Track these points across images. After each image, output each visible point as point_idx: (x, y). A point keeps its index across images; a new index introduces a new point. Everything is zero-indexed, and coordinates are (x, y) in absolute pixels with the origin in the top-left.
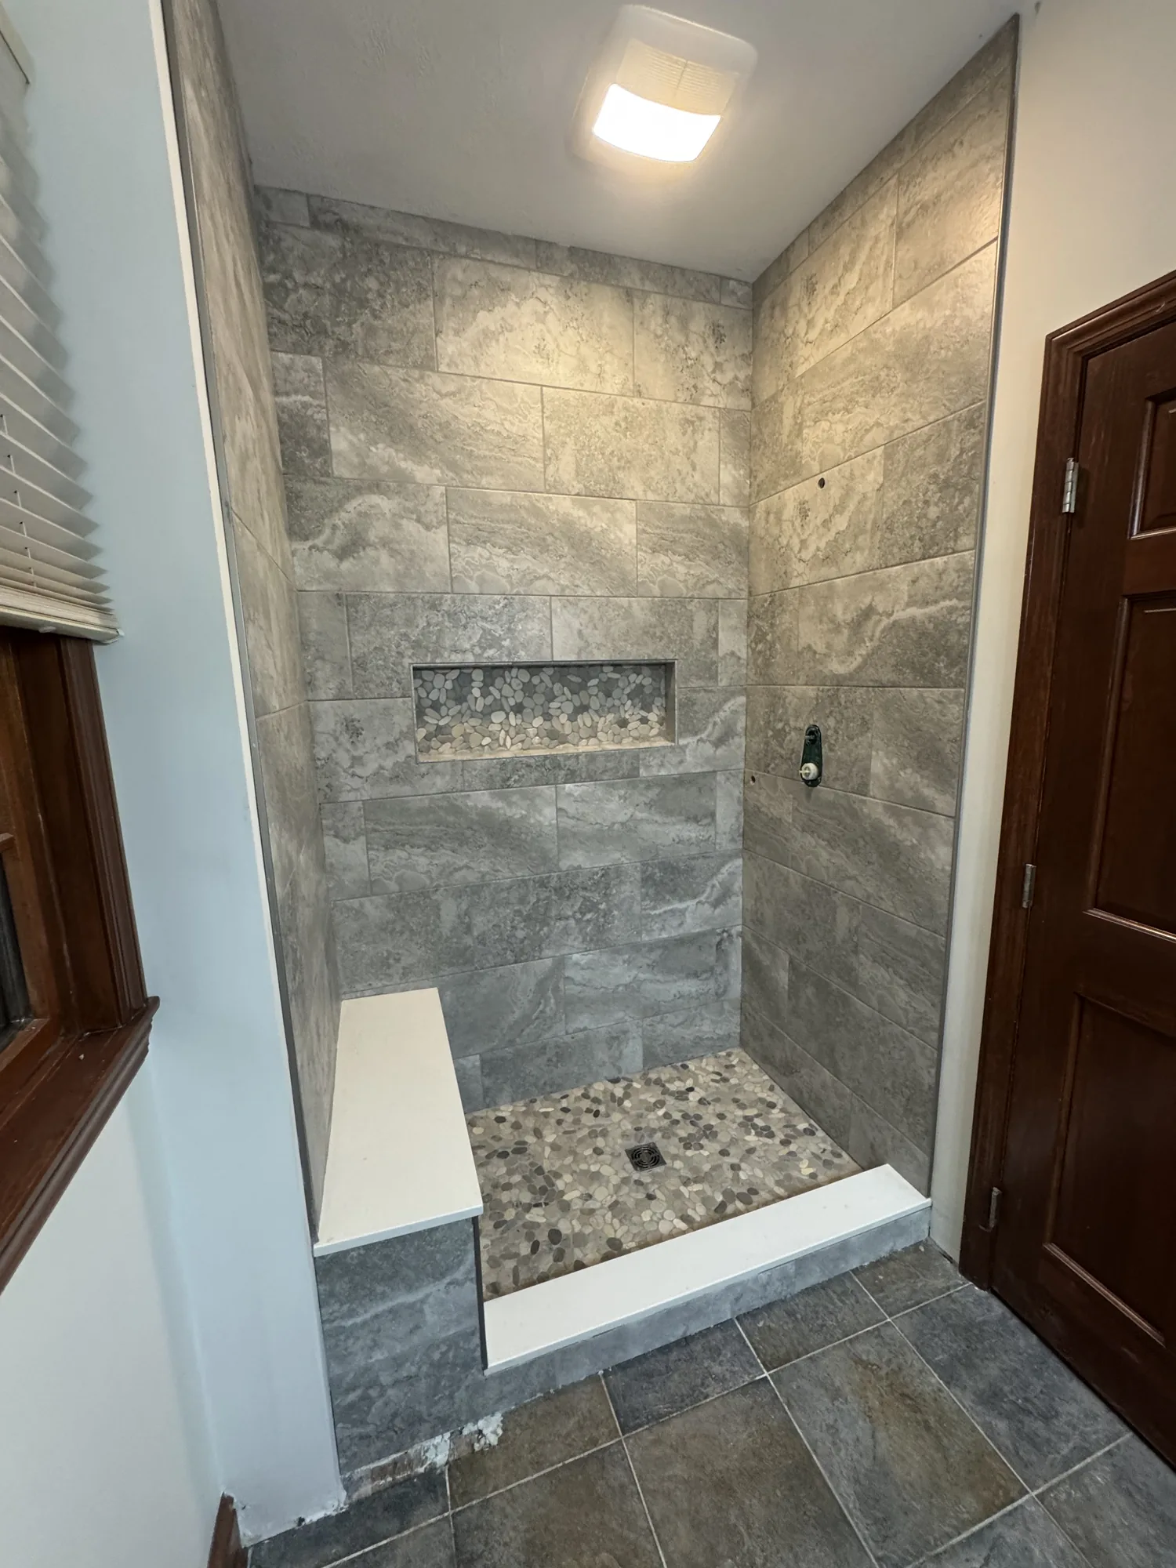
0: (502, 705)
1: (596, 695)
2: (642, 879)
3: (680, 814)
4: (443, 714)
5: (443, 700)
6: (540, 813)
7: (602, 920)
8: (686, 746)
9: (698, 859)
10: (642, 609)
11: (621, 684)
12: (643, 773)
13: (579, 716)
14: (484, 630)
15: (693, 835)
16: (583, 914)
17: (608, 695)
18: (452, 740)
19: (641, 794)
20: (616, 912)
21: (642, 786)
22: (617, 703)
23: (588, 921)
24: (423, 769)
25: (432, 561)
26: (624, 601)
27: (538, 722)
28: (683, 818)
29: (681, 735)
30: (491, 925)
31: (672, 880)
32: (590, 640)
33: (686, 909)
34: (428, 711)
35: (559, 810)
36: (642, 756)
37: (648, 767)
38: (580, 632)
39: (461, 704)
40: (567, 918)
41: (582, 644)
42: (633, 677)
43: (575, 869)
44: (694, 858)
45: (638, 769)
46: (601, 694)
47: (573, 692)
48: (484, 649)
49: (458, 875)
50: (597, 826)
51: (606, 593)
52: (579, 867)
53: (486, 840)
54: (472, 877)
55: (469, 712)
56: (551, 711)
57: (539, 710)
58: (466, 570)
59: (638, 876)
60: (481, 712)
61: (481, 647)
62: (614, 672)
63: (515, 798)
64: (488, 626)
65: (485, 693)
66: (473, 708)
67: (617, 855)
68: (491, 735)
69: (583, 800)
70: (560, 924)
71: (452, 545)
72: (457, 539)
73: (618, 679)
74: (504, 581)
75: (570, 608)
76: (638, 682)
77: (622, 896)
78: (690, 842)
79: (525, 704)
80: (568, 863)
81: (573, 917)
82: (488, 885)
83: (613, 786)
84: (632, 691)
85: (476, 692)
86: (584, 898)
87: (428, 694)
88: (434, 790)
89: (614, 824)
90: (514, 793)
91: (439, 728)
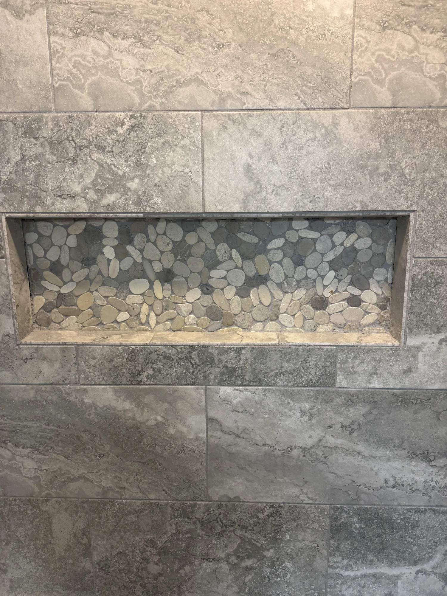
0: (143, 271)
1: (280, 262)
2: (332, 528)
3: (400, 446)
4: (66, 280)
5: (64, 261)
6: (183, 421)
7: (268, 571)
8: (419, 348)
9: (424, 512)
10: (356, 129)
11: (319, 247)
12: (341, 381)
13: (253, 291)
14: (101, 166)
15: (420, 479)
16: (241, 559)
17: (299, 262)
18: (77, 313)
19: (337, 412)
20: (289, 565)
21: (339, 400)
22: (312, 274)
23: (248, 569)
24: (26, 353)
25: (26, 64)
26: (326, 116)
27: (194, 295)
28: (405, 453)
29: (411, 331)
30: (115, 552)
31: (379, 536)
32: (264, 180)
33: (398, 577)
34: (48, 274)
35: (210, 420)
36: (341, 356)
37: (350, 374)
38: (248, 169)
39: (88, 266)
40: (218, 560)
41: (251, 186)
42: (340, 237)
43: (230, 500)
44: (417, 511)
45: (333, 375)
46: (287, 261)
47: (244, 257)
48: (101, 193)
49: (73, 486)
50: (265, 448)
51: (295, 103)
52: (238, 499)
53: (108, 448)
54: (91, 492)
55: (99, 278)
56: (211, 282)
57: (196, 279)
58: (75, 76)
59: (326, 523)
60: (116, 279)
61: (97, 191)
62: (310, 228)
63: (147, 399)
64: (107, 159)
65: (121, 253)
66: (104, 272)
67: (294, 491)
68: (129, 309)
69: (245, 411)
70: (209, 567)
71: (53, 39)
72: (60, 30)
73: (315, 240)
74: (130, 90)
75: (232, 129)
76: (348, 244)
77: (299, 545)
78: (413, 488)
79: (175, 270)
80: (222, 492)
81: (227, 559)
82: (112, 504)
83: (292, 396)
84: (337, 258)
85: (109, 252)
86: (243, 539)
87: (46, 251)
88: (41, 380)
89: (291, 448)
90: (148, 392)
91: (61, 297)
